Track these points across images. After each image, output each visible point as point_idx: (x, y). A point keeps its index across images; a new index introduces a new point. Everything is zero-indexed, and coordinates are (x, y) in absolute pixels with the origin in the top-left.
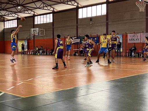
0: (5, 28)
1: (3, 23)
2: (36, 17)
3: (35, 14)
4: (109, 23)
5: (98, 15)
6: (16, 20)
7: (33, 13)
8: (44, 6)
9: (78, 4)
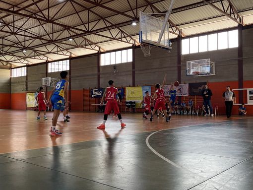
0: (12, 77)
1: (9, 70)
2: (49, 64)
3: (49, 59)
4: (136, 72)
5: (123, 62)
6: (26, 67)
7: (46, 58)
8: (59, 50)
9: (100, 48)
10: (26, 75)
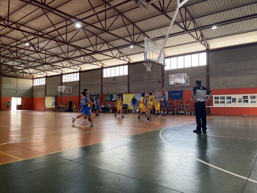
1: (32, 80)
2: (64, 76)
5: (120, 75)
8: (71, 65)
9: (103, 64)
10: (45, 84)
